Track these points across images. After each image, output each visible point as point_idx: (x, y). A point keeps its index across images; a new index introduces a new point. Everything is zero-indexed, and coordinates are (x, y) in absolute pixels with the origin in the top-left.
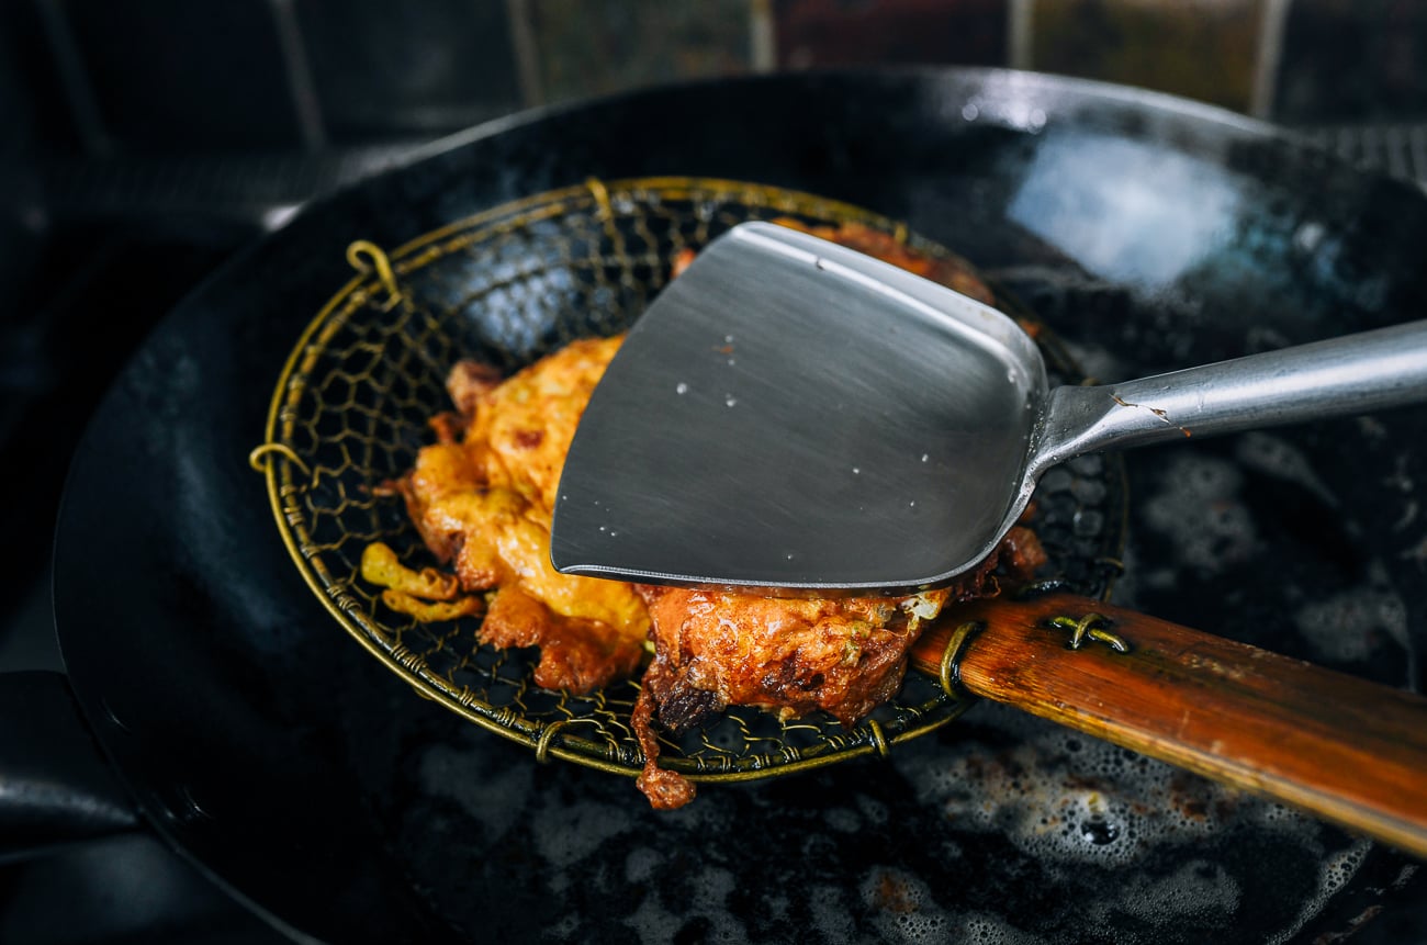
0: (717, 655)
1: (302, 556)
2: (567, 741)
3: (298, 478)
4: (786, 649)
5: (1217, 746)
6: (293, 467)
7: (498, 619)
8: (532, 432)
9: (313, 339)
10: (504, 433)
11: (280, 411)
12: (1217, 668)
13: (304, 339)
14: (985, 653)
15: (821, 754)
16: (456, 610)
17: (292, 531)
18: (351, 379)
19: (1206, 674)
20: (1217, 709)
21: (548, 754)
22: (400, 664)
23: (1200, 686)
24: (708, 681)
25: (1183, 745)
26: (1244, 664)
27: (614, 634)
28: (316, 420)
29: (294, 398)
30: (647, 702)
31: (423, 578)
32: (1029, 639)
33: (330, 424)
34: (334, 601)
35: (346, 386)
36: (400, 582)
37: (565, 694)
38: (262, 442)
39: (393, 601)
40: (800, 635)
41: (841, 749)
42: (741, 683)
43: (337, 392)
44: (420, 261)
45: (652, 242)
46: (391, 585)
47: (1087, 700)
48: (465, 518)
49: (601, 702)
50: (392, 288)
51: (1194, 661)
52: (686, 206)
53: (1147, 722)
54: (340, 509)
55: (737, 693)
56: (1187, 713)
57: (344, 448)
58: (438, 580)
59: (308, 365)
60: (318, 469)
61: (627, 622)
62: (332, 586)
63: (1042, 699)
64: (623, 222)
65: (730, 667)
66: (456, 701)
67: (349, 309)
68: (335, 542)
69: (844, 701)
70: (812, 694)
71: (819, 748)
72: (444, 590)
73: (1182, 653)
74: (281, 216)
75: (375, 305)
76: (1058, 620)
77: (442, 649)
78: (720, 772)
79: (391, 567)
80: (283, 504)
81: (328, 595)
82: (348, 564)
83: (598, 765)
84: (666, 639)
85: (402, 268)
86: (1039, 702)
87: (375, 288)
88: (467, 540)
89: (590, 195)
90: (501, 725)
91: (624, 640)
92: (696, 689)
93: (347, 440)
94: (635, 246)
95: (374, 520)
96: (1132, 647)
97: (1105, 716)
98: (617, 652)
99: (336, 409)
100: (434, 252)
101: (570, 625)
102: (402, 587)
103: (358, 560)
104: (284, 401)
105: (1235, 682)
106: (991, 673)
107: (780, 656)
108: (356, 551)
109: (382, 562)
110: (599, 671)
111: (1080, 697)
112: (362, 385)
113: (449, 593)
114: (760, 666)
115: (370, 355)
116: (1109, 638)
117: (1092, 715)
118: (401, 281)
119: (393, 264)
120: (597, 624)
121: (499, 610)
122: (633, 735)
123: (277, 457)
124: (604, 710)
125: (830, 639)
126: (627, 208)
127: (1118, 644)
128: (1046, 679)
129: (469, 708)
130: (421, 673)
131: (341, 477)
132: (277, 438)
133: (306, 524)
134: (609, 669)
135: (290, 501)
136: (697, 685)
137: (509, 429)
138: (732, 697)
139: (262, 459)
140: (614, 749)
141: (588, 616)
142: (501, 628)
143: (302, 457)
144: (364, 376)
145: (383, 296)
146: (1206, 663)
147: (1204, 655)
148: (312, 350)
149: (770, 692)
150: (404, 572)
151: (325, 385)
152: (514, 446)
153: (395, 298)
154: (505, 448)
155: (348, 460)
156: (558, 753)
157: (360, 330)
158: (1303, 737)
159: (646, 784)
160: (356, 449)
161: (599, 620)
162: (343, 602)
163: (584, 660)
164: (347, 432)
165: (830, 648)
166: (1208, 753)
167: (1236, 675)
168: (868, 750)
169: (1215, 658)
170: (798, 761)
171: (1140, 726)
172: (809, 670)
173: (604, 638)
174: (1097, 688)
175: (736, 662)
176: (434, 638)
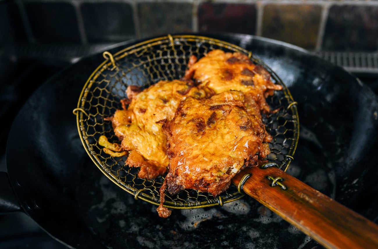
0: (183, 176)
1: (83, 139)
2: (142, 195)
3: (85, 117)
4: (201, 177)
5: (302, 222)
6: (84, 114)
7: (130, 159)
8: (144, 109)
9: (92, 79)
10: (137, 108)
11: (82, 99)
12: (307, 199)
13: (90, 78)
14: (250, 183)
15: (205, 204)
16: (121, 155)
17: (81, 132)
18: (101, 90)
19: (303, 200)
20: (304, 211)
21: (138, 198)
22: (104, 170)
23: (301, 203)
24: (180, 183)
25: (293, 220)
26: (314, 198)
27: (160, 164)
28: (91, 101)
29: (85, 95)
30: (165, 186)
31: (114, 145)
32: (261, 181)
33: (95, 102)
34: (90, 152)
35: (100, 91)
36: (108, 146)
37: (145, 180)
38: (76, 107)
39: (105, 151)
40: (205, 174)
41: (211, 203)
42: (189, 184)
43: (97, 93)
44: (122, 56)
45: (184, 53)
46: (106, 147)
47: (272, 202)
48: (124, 132)
49: (154, 183)
50: (114, 65)
51: (302, 195)
52: (194, 43)
53: (285, 212)
54: (95, 125)
55: (187, 186)
56: (296, 211)
57: (97, 109)
58: (117, 146)
59: (90, 86)
60: (90, 114)
61: (163, 162)
62: (90, 148)
63: (262, 200)
64: (177, 47)
65: (186, 180)
66: (116, 181)
67: (102, 70)
68: (93, 134)
69: (214, 191)
70: (206, 189)
71: (205, 202)
72: (118, 149)
73: (299, 192)
74: (75, 60)
75: (109, 69)
76: (270, 177)
77: (117, 164)
78: (179, 206)
79: (106, 142)
80: (80, 124)
81: (88, 150)
82: (96, 140)
83: (150, 202)
84: (172, 169)
85: (117, 59)
86: (261, 200)
87: (109, 64)
88: (124, 138)
89: (168, 39)
90: (127, 189)
91: (162, 166)
92: (177, 185)
93: (98, 106)
94: (180, 53)
95: (103, 128)
96: (287, 189)
97: (275, 208)
98: (160, 169)
99: (97, 98)
100: (126, 54)
101: (149, 162)
102: (108, 147)
103: (98, 139)
104: (83, 96)
105: (311, 204)
106: (250, 190)
107: (199, 179)
108: (98, 137)
109: (104, 140)
110: (154, 175)
111: (270, 201)
112: (104, 91)
113: (119, 150)
114: (194, 181)
115: (106, 83)
116: (281, 185)
117: (273, 207)
118: (116, 62)
119: (114, 58)
120: (155, 162)
121: (131, 157)
122: (159, 194)
123: (80, 111)
124: (154, 186)
125: (212, 176)
126: (178, 43)
127: (283, 187)
128: (263, 194)
129: (120, 184)
130: (109, 173)
131: (96, 117)
132: (80, 107)
133: (86, 130)
134: (157, 174)
135: (82, 124)
136: (177, 184)
137: (138, 107)
138: (186, 187)
139: (76, 112)
140: (154, 198)
141: (153, 160)
142: (131, 162)
143: (86, 112)
144: (104, 89)
145: (111, 66)
146: (305, 196)
147: (305, 193)
148: (91, 81)
149: (196, 187)
150: (109, 144)
151: (94, 91)
152: (139, 112)
153: (115, 67)
154: (137, 112)
155: (98, 112)
156: (140, 197)
157: (104, 76)
158: (323, 224)
159: (159, 210)
160: (100, 108)
161: (156, 161)
162: (92, 152)
163: (151, 171)
164: (99, 104)
165: (212, 178)
166: (299, 224)
167: (311, 201)
168: (217, 204)
169: (307, 195)
170: (199, 205)
171: (283, 212)
172: (206, 182)
173: (157, 165)
174: (275, 199)
175: (188, 179)
176: (115, 161)
